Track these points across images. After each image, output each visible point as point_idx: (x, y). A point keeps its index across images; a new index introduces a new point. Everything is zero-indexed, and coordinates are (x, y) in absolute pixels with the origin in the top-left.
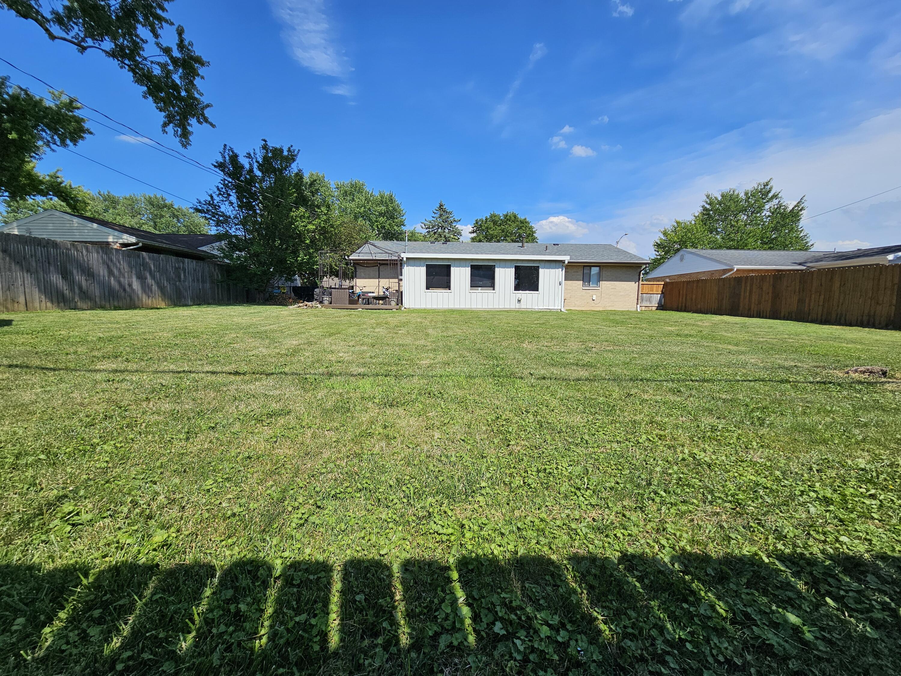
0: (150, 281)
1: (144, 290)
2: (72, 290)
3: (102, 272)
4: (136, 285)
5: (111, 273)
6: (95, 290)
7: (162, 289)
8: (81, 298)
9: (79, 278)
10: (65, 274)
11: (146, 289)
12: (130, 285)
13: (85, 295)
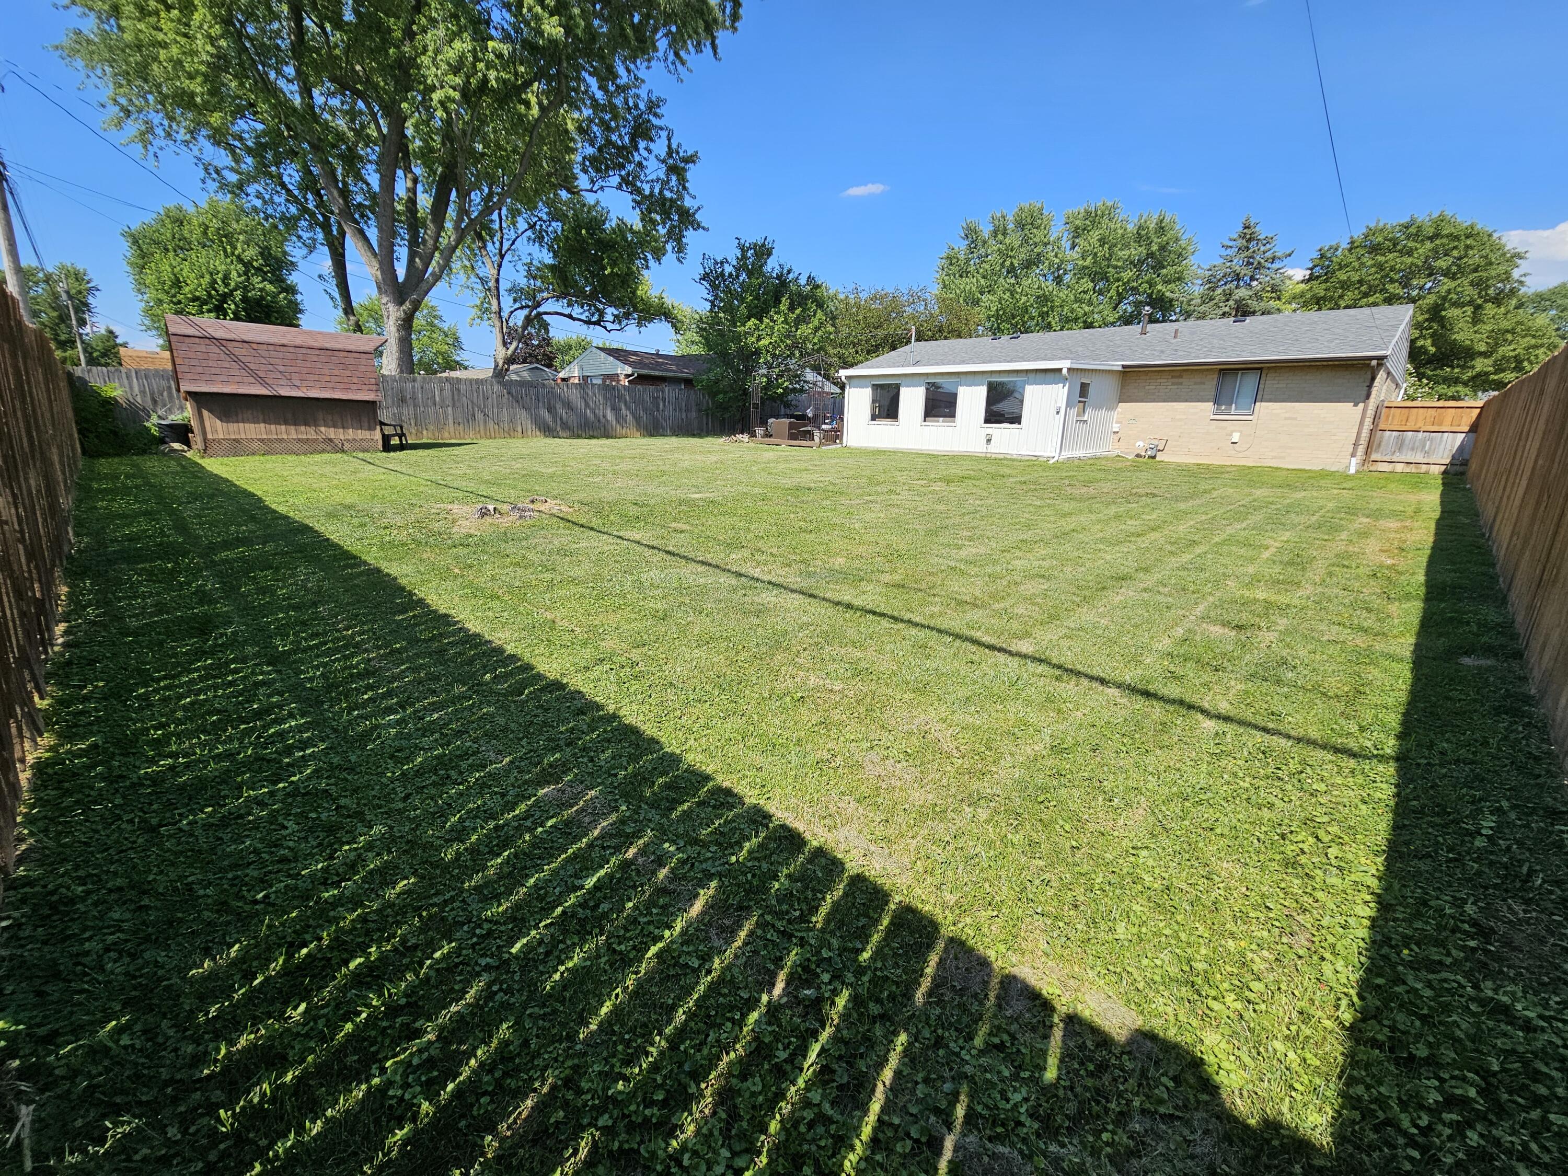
0: (624, 411)
1: (618, 421)
2: (555, 421)
3: (580, 404)
4: (610, 416)
5: (587, 405)
6: (573, 420)
7: (637, 419)
8: (562, 429)
9: (562, 412)
10: (550, 409)
11: (619, 418)
12: (605, 416)
13: (565, 426)
